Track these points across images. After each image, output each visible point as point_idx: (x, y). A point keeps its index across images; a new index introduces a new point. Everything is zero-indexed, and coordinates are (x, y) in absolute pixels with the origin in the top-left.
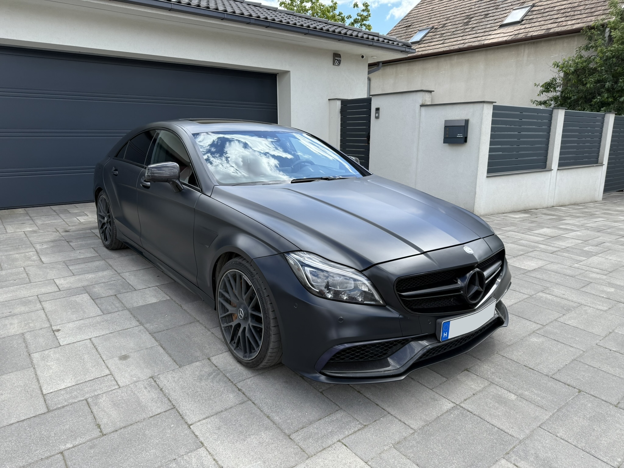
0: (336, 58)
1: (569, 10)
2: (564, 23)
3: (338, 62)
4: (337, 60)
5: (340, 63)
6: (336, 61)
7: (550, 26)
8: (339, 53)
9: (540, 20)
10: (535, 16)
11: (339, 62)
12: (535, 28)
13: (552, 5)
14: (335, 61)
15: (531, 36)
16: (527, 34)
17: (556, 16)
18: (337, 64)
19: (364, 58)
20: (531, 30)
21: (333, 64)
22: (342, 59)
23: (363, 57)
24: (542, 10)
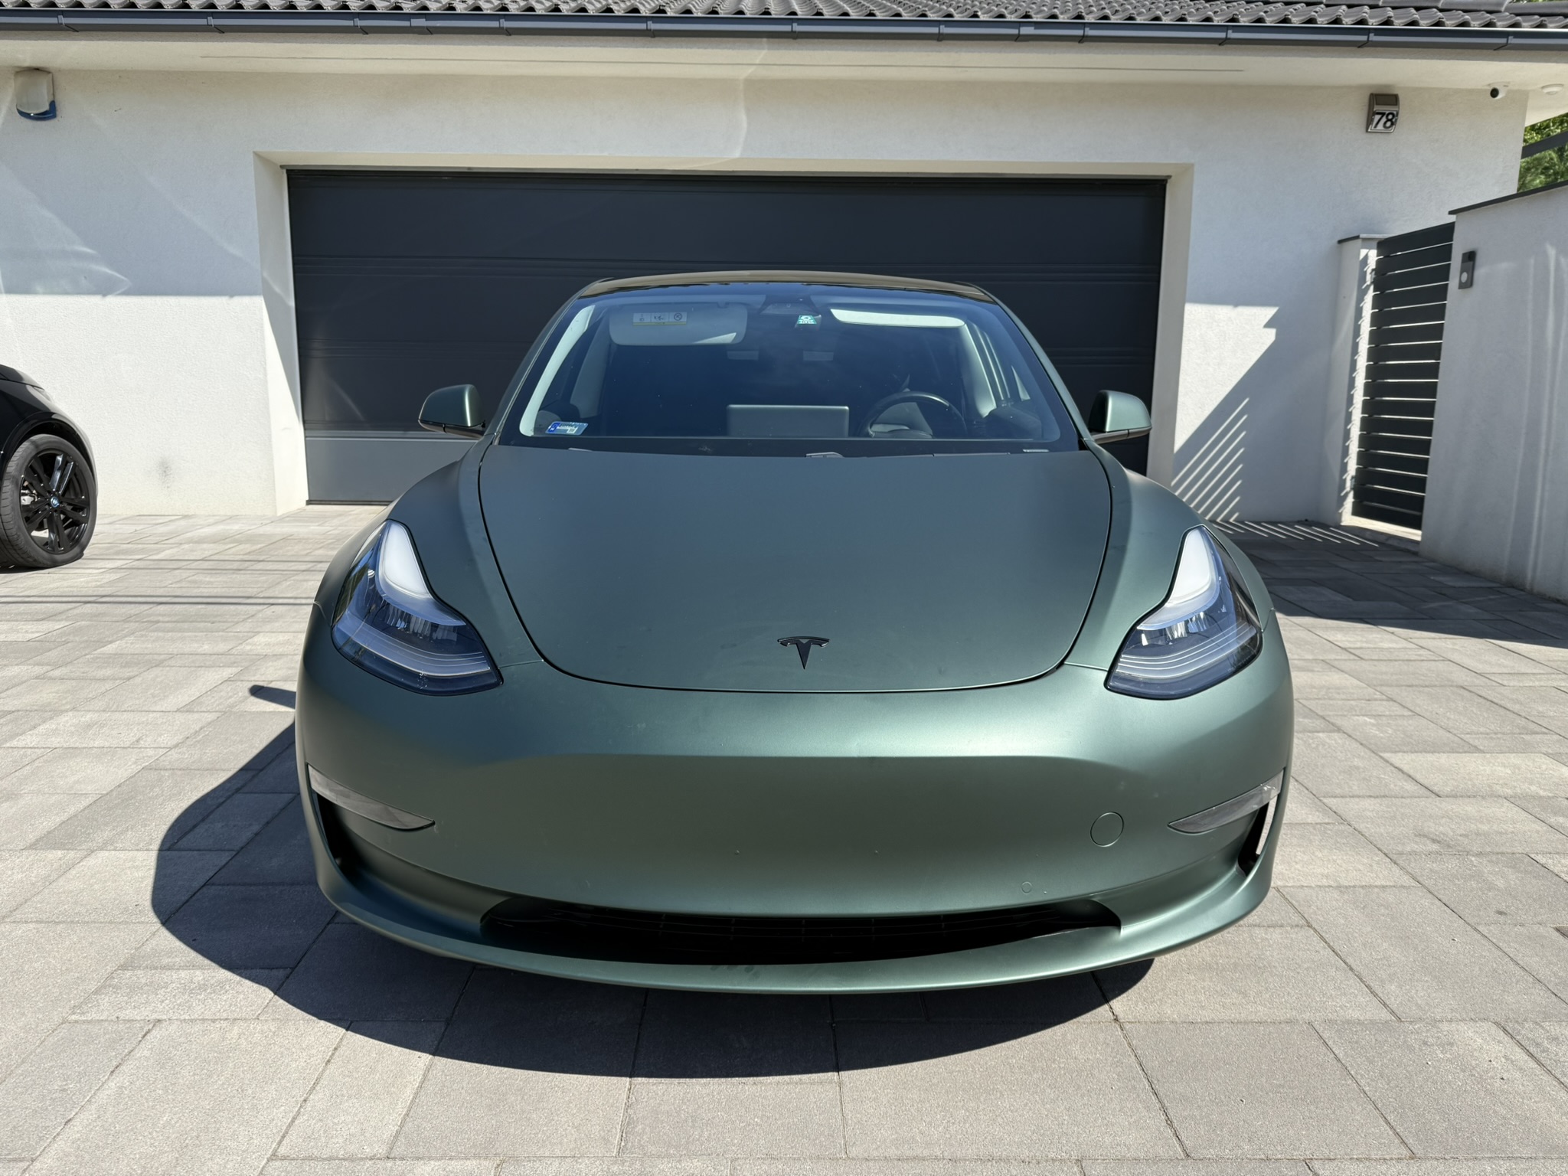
0: (1377, 108)
3: (1384, 119)
4: (1383, 114)
5: (1392, 124)
6: (1377, 117)
8: (1395, 93)
11: (1388, 120)
14: (1372, 120)
18: (1380, 127)
19: (1499, 97)
21: (1367, 131)
22: (1404, 111)
23: (1494, 93)
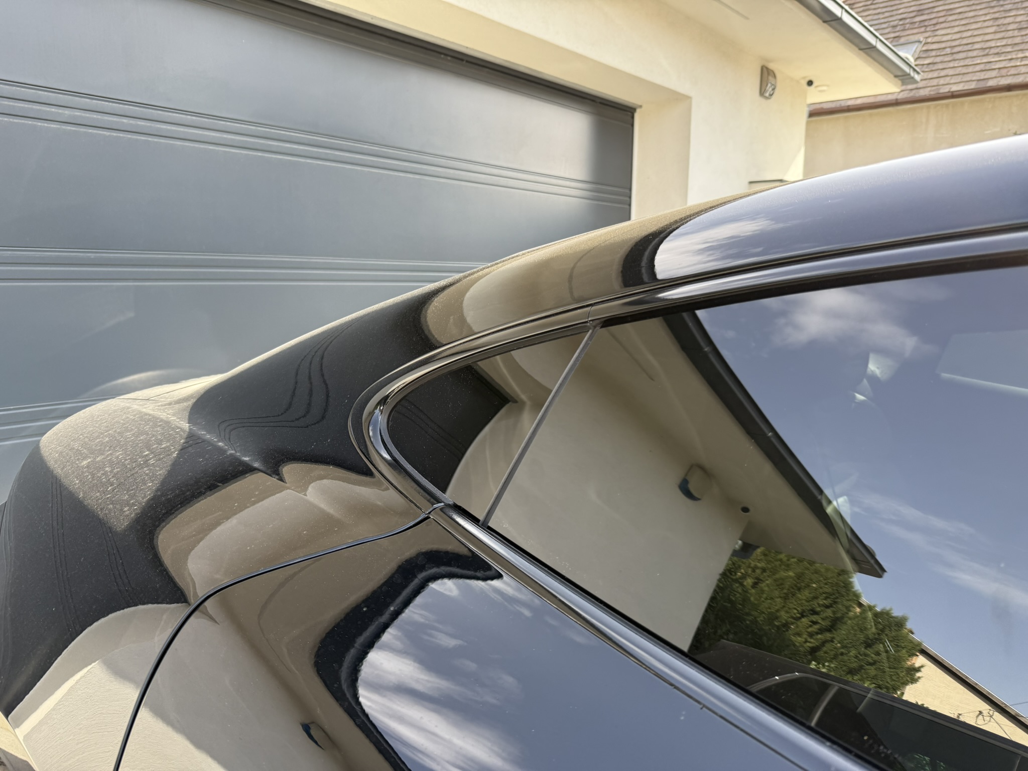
0: (770, 79)
1: (1009, 49)
2: (1013, 71)
3: (771, 88)
5: (772, 94)
6: (770, 85)
7: (982, 76)
8: (772, 68)
9: (951, 65)
10: (938, 59)
11: (773, 89)
12: (948, 78)
13: (965, 41)
14: (767, 86)
15: (949, 92)
16: (939, 89)
17: (985, 60)
20: (942, 81)
21: (761, 95)
23: (810, 83)
24: (945, 48)
